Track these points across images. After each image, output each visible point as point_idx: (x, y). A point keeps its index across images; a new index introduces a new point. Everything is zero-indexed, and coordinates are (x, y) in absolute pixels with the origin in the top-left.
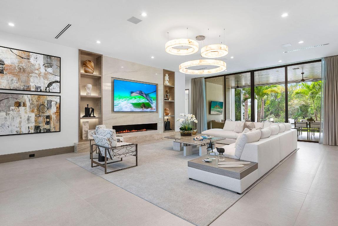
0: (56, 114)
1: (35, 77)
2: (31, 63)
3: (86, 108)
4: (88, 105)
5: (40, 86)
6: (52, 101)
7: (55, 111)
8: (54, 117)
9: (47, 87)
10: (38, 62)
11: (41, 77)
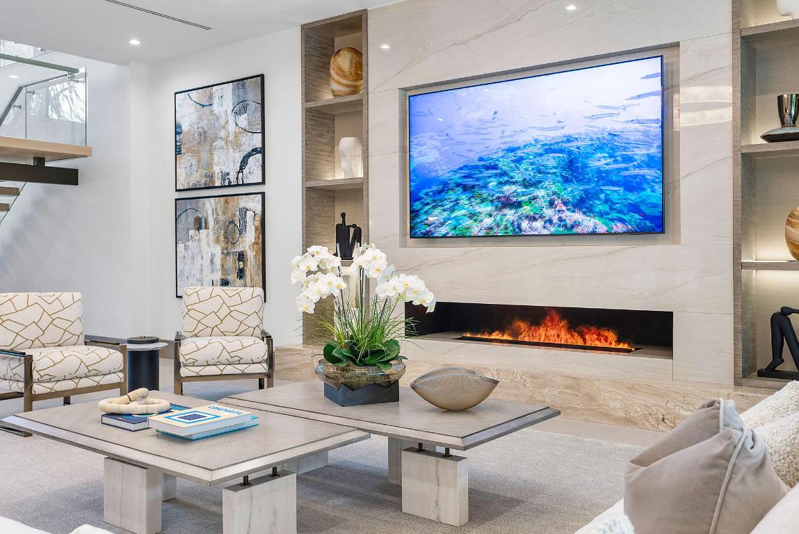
0: (255, 246)
1: (220, 148)
2: (215, 114)
3: (338, 226)
4: (343, 215)
5: (228, 171)
6: (247, 210)
7: (253, 241)
8: (251, 255)
9: (239, 172)
10: (225, 108)
11: (229, 145)
